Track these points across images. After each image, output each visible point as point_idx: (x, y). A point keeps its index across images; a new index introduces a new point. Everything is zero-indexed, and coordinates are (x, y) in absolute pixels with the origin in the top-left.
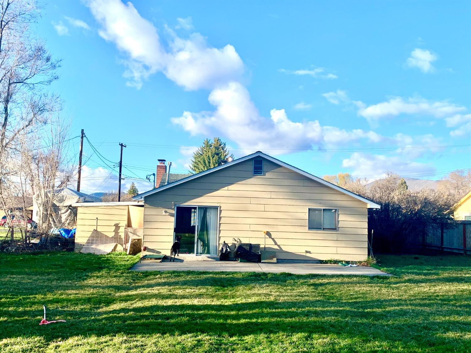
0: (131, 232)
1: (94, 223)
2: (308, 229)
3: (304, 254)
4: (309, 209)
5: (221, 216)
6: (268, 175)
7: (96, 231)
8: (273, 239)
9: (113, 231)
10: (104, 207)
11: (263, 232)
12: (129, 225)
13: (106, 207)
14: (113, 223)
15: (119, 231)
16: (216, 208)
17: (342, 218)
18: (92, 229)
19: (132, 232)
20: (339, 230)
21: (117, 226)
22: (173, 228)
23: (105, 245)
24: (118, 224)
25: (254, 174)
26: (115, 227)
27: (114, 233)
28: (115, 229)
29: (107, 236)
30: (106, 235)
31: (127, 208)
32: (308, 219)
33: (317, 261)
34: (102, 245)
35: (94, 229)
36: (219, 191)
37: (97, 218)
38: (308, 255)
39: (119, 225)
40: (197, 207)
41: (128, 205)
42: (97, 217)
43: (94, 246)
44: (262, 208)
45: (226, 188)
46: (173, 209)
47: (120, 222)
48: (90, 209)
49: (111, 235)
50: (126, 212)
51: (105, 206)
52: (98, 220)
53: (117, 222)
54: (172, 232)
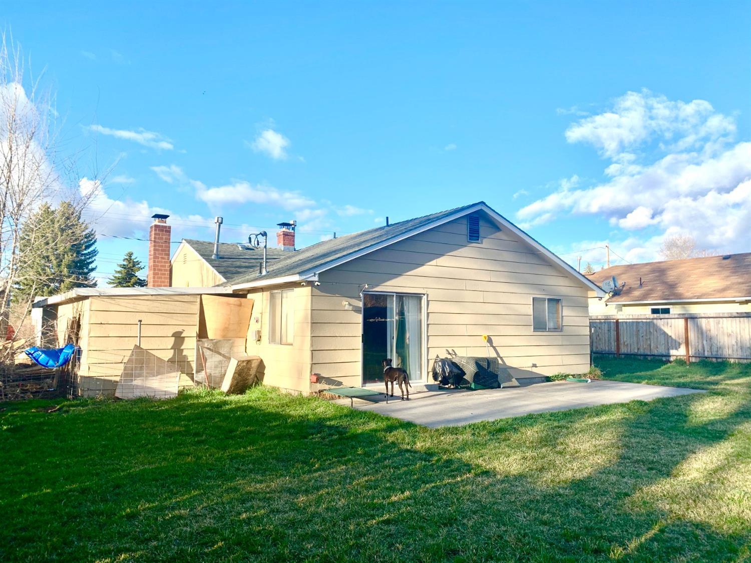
0: (209, 349)
1: (135, 331)
2: (532, 330)
3: (530, 369)
4: (533, 299)
5: (428, 312)
6: (486, 243)
7: (138, 347)
8: (494, 348)
9: (170, 347)
10: (150, 298)
11: (483, 337)
12: (202, 333)
13: (154, 298)
14: (171, 331)
15: (182, 348)
16: (418, 297)
17: (566, 312)
18: (131, 344)
19: (211, 348)
20: (564, 329)
21: (179, 338)
22: (361, 335)
23: (159, 377)
24: (181, 333)
25: (470, 239)
26: (173, 338)
27: (172, 351)
28: (174, 345)
29: (159, 358)
30: (159, 356)
31: (198, 300)
32: (532, 314)
33: (543, 379)
34: (154, 378)
35: (136, 345)
36: (425, 266)
37: (140, 321)
38: (534, 370)
39: (182, 335)
40: (395, 294)
41: (201, 295)
42: (140, 319)
43: (137, 382)
44: (480, 297)
45: (434, 262)
46: (358, 298)
47: (183, 328)
48: (118, 301)
49: (167, 355)
50: (196, 309)
51: (152, 295)
52: (142, 326)
53: (179, 329)
54: (359, 343)
